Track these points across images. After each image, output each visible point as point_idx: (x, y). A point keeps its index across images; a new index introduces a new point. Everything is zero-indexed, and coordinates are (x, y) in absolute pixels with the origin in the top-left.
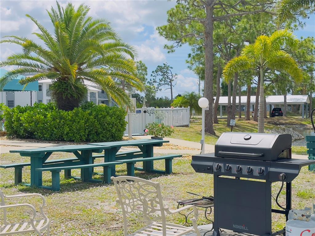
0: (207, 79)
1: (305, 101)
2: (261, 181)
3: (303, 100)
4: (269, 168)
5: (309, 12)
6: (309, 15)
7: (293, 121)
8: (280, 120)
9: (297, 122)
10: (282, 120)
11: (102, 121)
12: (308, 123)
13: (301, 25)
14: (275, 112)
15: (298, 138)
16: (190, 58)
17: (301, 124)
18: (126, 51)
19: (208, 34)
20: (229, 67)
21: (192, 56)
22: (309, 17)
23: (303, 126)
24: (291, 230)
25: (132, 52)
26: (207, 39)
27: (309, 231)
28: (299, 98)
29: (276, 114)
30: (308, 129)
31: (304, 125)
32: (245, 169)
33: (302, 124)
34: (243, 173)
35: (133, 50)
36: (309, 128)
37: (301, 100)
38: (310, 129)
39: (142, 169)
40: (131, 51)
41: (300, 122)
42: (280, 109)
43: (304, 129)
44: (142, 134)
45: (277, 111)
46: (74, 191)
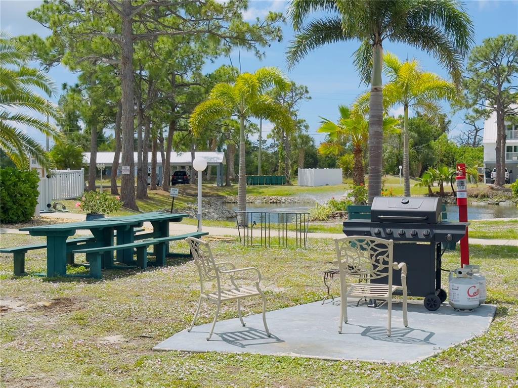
0: (127, 127)
1: (221, 161)
2: (426, 243)
3: (219, 159)
4: (434, 230)
5: (271, 38)
6: (270, 42)
7: (206, 191)
8: (187, 189)
9: (212, 192)
10: (191, 190)
11: (12, 190)
12: (227, 194)
13: (258, 55)
14: (177, 177)
15: (230, 216)
16: (66, 90)
17: (218, 196)
18: (38, 84)
19: (127, 59)
20: (198, 114)
21: (68, 87)
22: (270, 45)
23: (221, 199)
24: (458, 288)
25: (48, 86)
26: (125, 67)
27: (475, 287)
28: (213, 157)
29: (180, 180)
30: (228, 203)
31: (221, 197)
32: (409, 232)
33: (220, 196)
34: (407, 237)
35: (49, 82)
36: (229, 201)
37: (215, 159)
38: (230, 203)
39: (152, 253)
40: (46, 84)
41: (216, 192)
42: (184, 174)
43: (223, 203)
44: (45, 211)
45: (180, 175)
46: (120, 277)
